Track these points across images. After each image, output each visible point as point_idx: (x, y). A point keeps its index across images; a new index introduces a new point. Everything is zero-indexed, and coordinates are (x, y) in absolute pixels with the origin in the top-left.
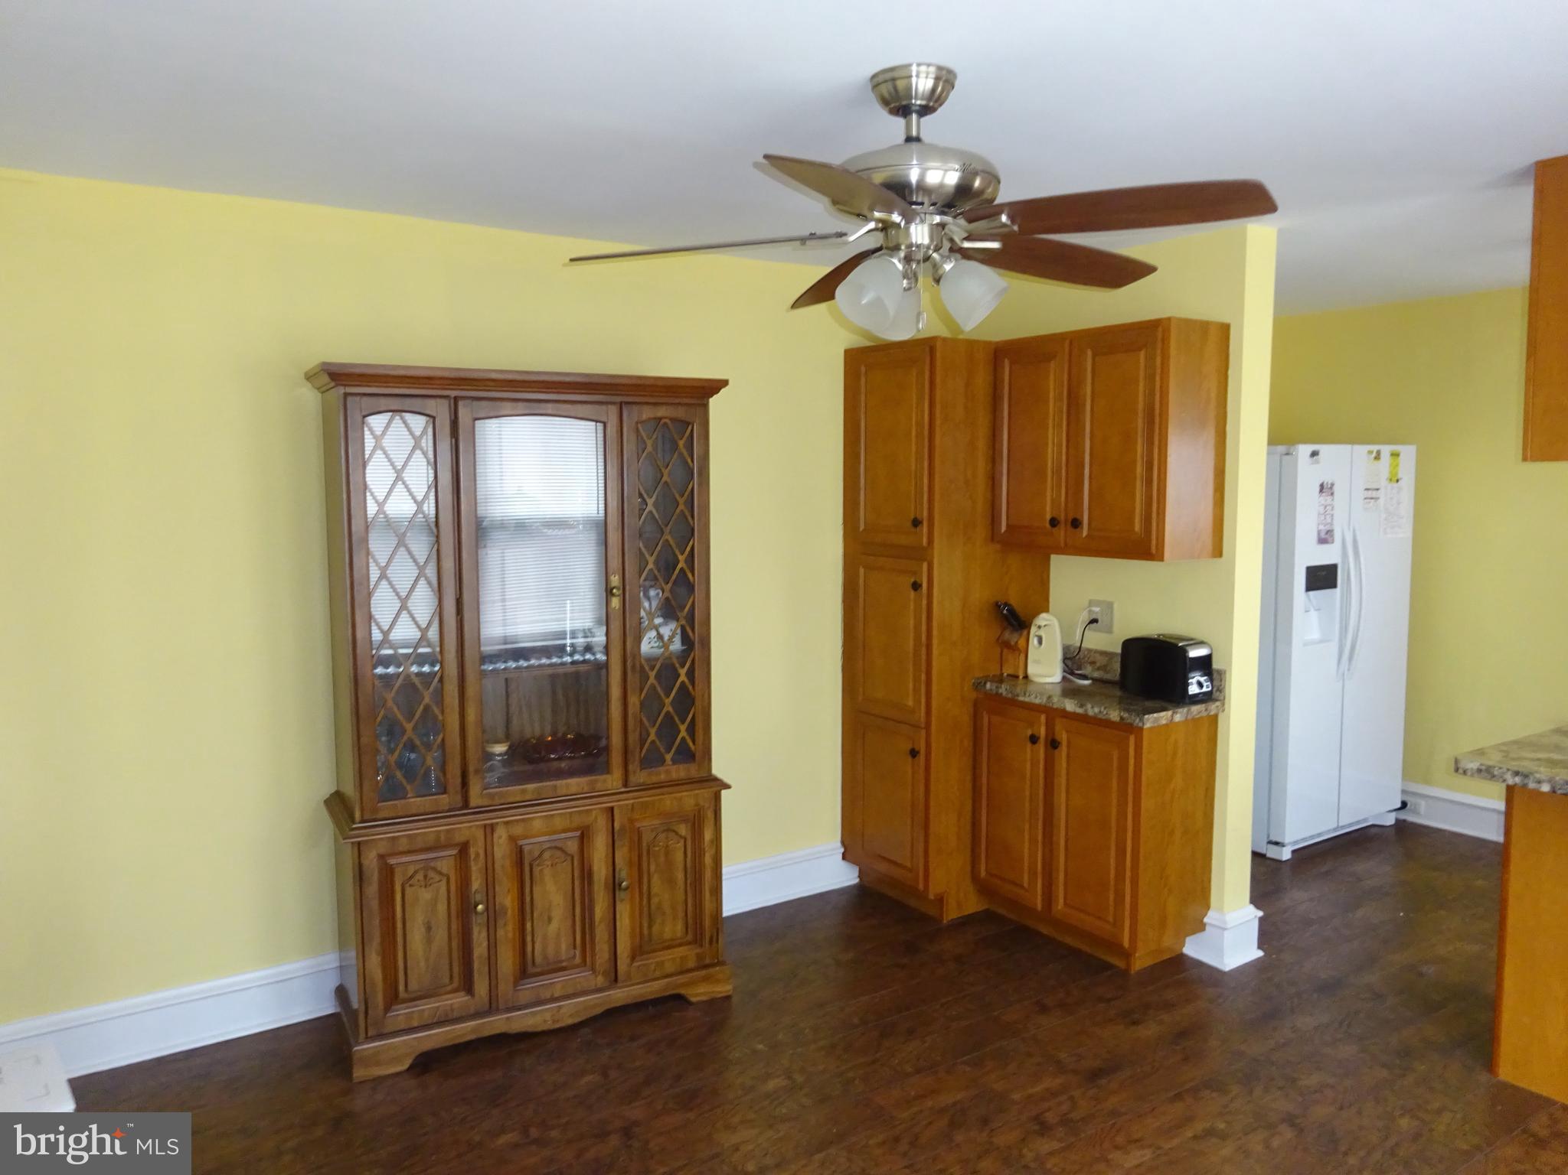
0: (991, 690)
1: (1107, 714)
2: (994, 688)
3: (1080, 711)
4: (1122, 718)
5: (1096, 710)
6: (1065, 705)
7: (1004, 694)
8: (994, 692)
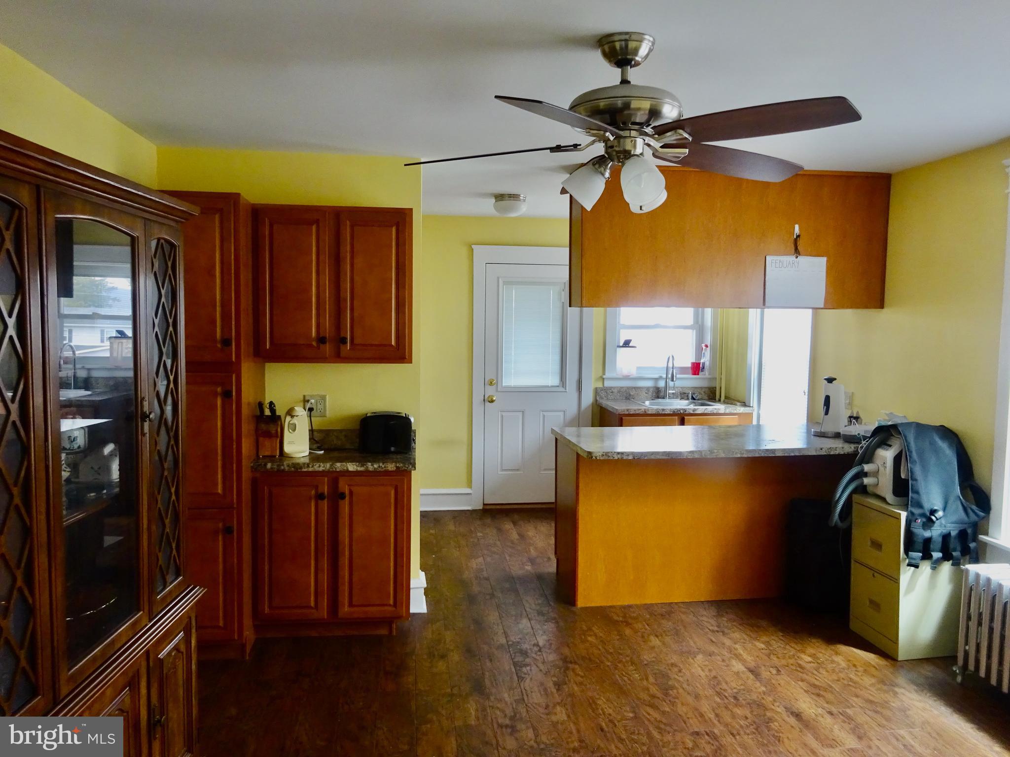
0: (272, 468)
1: (385, 467)
2: (275, 467)
3: (362, 469)
4: (397, 468)
5: (376, 466)
6: (347, 468)
7: (287, 468)
8: (276, 470)
